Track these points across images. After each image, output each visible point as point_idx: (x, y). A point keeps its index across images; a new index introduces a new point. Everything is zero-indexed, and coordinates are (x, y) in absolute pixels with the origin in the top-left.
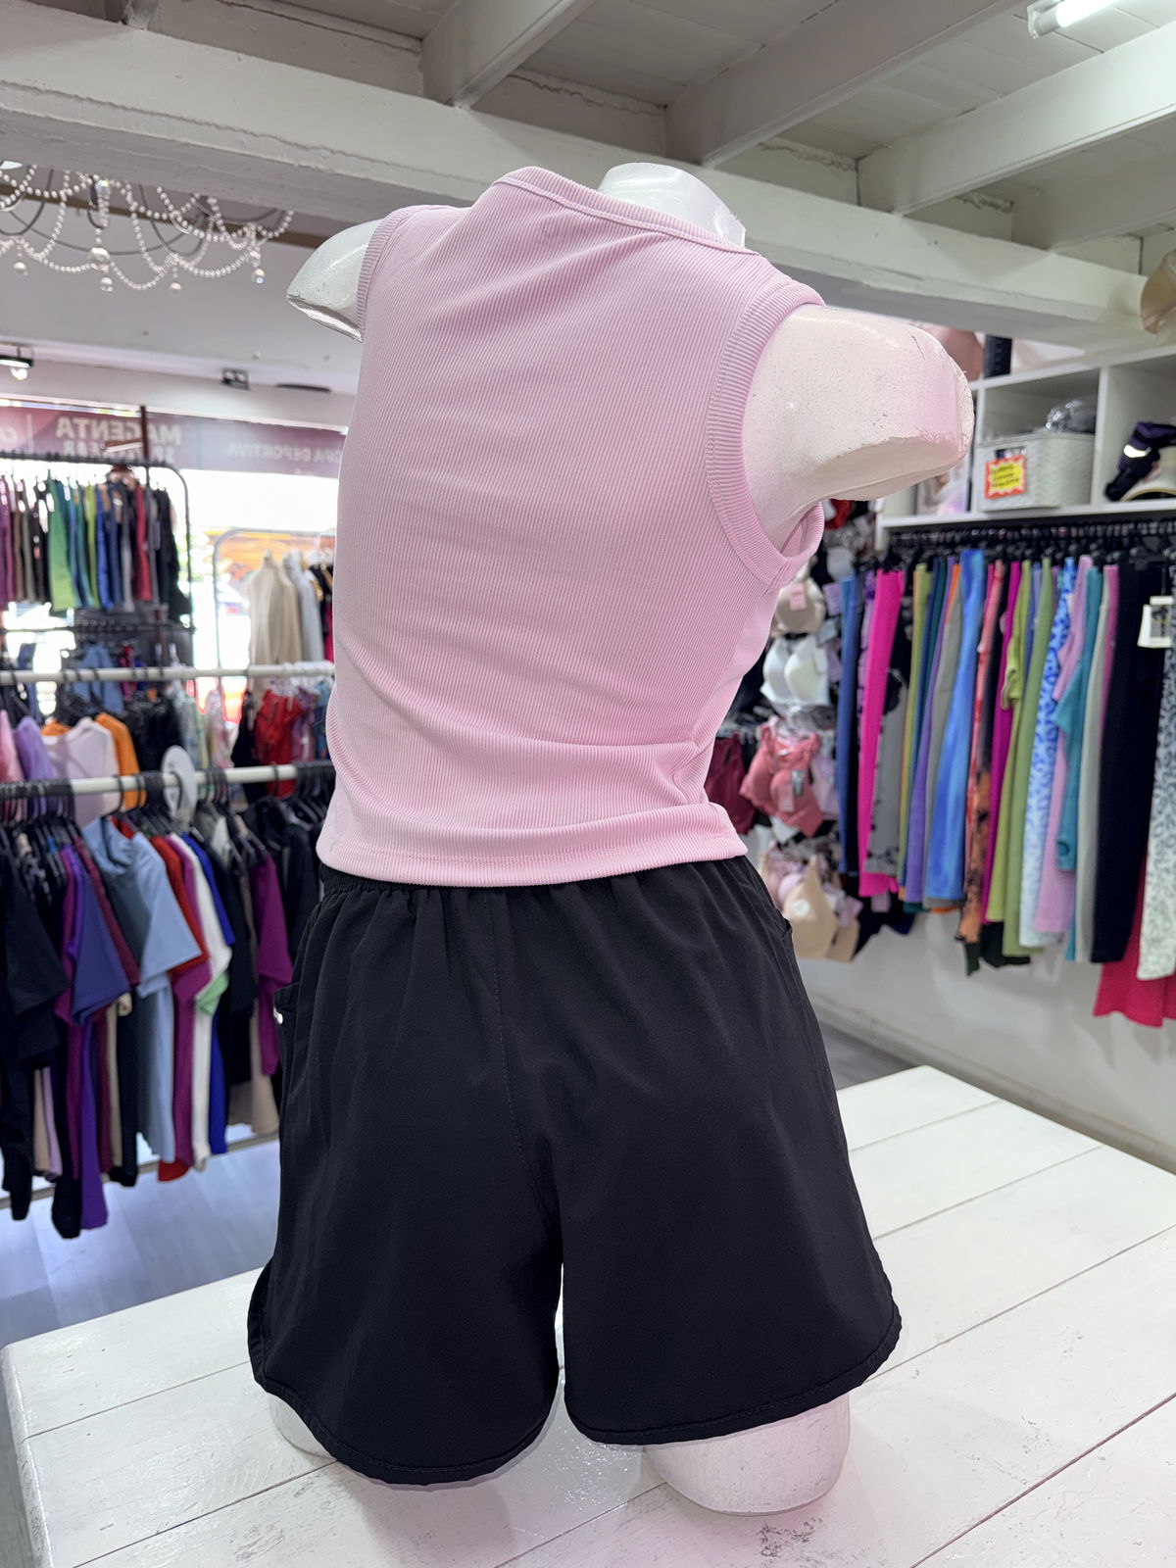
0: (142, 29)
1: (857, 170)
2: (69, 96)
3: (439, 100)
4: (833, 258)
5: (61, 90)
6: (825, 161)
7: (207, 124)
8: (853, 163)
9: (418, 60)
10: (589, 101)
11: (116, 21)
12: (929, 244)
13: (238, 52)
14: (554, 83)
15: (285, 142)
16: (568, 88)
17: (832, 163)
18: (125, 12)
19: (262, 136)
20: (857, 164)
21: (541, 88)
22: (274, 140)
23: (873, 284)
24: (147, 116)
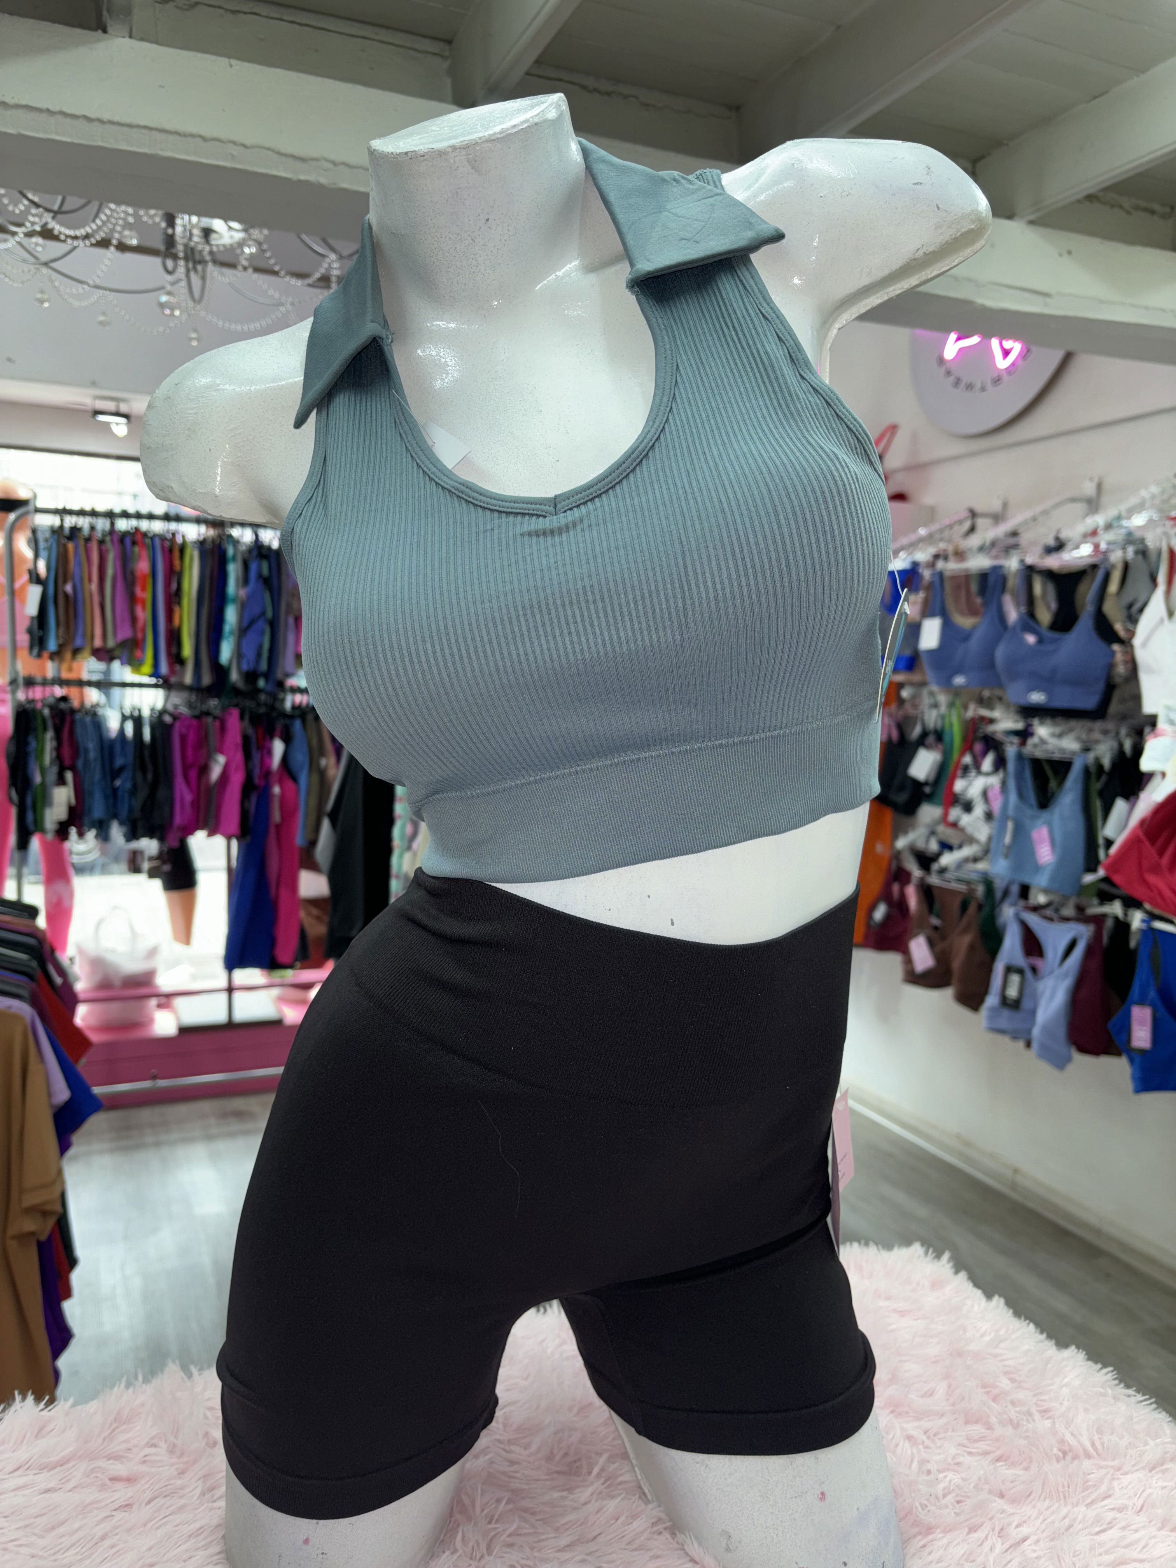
0: (124, 37)
2: (39, 110)
5: (30, 104)
7: (192, 136)
8: (970, 166)
9: (446, 64)
10: (647, 105)
11: (96, 30)
12: (1060, 255)
13: (229, 57)
14: (605, 85)
15: (279, 153)
16: (622, 91)
18: (104, 19)
19: (253, 147)
20: (974, 167)
21: (590, 92)
22: (270, 153)
23: (988, 303)
24: (125, 129)
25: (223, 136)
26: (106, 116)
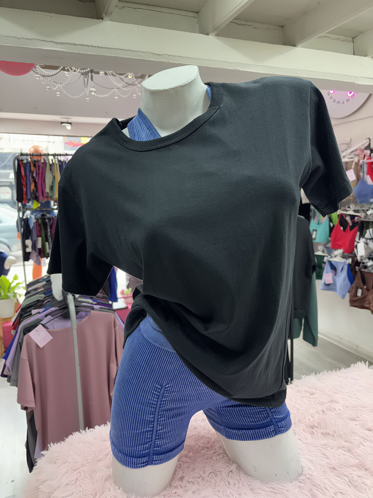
0: (108, 21)
1: (353, 42)
2: (85, 45)
3: (204, 34)
4: (344, 75)
5: (83, 44)
6: (341, 40)
7: (129, 50)
8: (352, 40)
9: (198, 19)
10: (255, 27)
11: (100, 19)
13: (138, 25)
14: (243, 23)
15: (153, 54)
16: (248, 24)
17: (343, 40)
18: (103, 16)
19: (146, 52)
20: (353, 40)
21: (239, 25)
22: (150, 53)
23: (360, 83)
24: (109, 49)
25: (138, 50)
26: (104, 46)
